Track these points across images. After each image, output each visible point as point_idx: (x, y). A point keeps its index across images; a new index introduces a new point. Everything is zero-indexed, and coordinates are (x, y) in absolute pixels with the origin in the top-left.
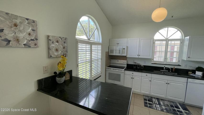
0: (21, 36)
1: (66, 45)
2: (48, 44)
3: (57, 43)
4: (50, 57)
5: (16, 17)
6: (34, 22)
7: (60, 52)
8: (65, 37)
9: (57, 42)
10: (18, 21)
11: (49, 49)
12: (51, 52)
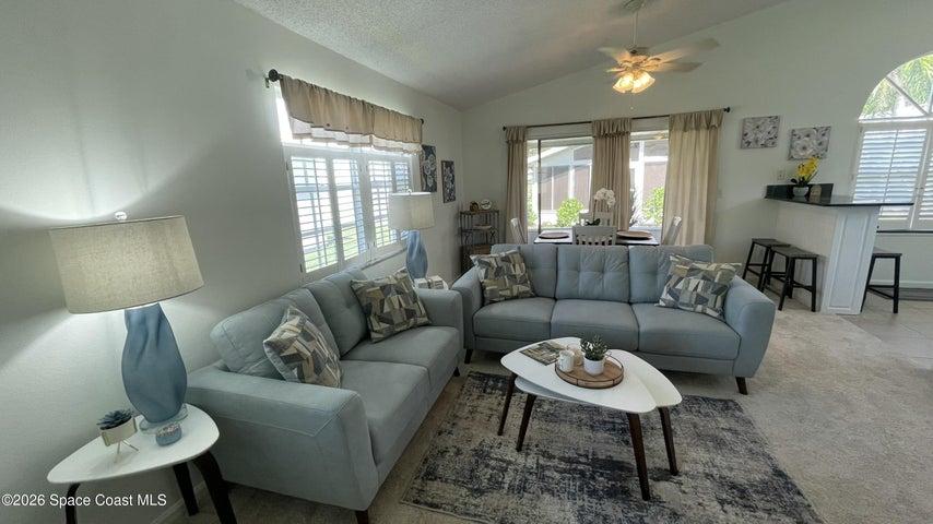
0: (760, 136)
1: (826, 138)
2: (792, 141)
3: (807, 139)
4: (791, 158)
5: (759, 119)
6: (777, 117)
7: (810, 151)
8: (826, 125)
9: (808, 136)
10: (760, 123)
11: (791, 147)
12: (793, 151)
